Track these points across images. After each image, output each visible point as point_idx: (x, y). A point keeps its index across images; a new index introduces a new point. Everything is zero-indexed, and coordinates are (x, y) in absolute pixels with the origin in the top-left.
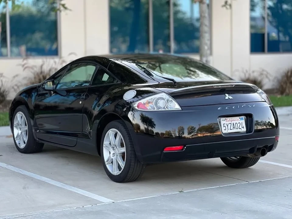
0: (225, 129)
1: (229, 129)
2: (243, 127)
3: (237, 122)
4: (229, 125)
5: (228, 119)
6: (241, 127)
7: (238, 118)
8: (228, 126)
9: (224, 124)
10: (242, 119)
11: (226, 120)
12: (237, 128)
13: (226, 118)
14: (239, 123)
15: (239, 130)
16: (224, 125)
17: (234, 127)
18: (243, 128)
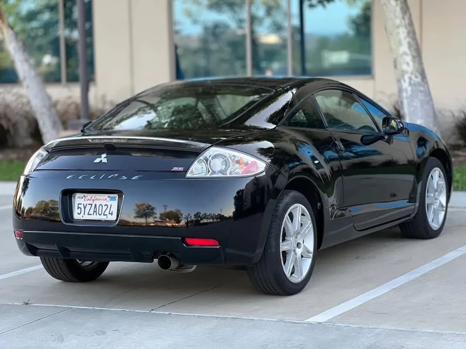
0: (79, 213)
1: (86, 213)
2: (111, 212)
3: (104, 203)
4: (88, 207)
5: (89, 196)
6: (107, 213)
7: (106, 196)
8: (85, 208)
9: (79, 204)
10: (113, 199)
11: (84, 198)
12: (100, 213)
13: (86, 195)
14: (106, 205)
15: (103, 218)
16: (80, 206)
17: (96, 212)
18: (112, 214)
